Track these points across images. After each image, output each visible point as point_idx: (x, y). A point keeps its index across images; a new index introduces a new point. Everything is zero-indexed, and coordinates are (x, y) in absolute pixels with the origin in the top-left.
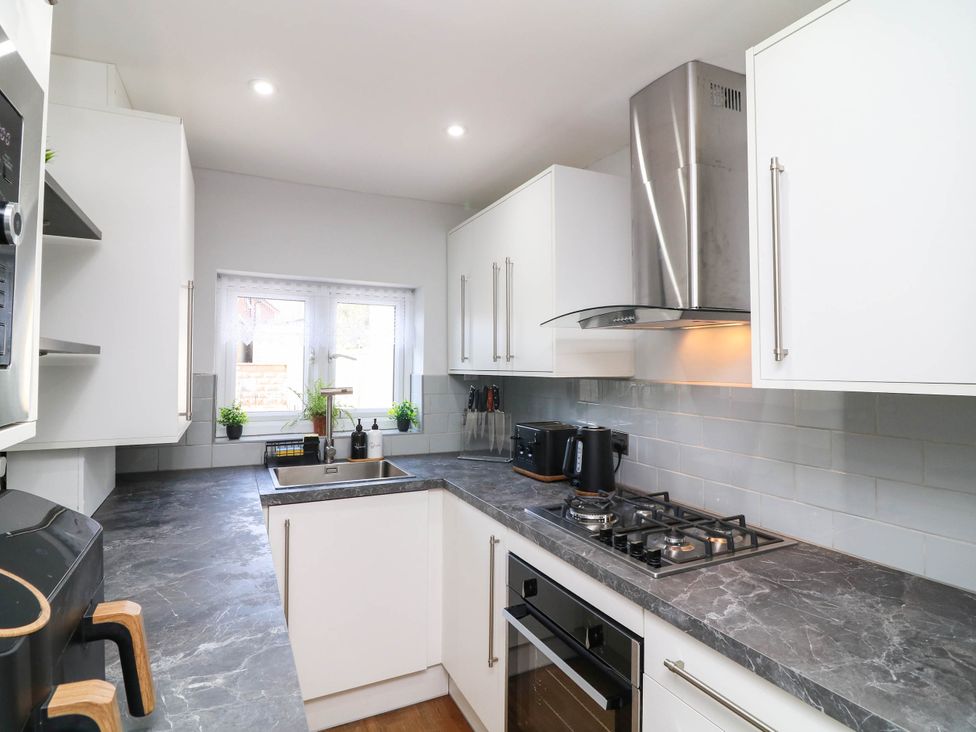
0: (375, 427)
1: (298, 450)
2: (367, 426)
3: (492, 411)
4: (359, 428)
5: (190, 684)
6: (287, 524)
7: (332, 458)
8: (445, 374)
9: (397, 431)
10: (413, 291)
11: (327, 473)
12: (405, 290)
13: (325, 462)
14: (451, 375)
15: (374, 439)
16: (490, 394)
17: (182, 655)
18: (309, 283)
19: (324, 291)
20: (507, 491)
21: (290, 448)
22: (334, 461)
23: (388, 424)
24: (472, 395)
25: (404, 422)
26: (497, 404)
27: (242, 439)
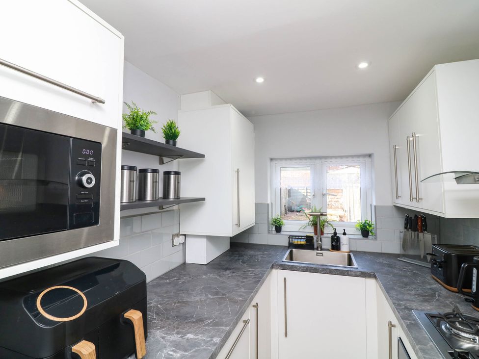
0: (344, 234)
1: (303, 242)
2: (340, 232)
3: (422, 232)
4: (335, 233)
5: (171, 351)
6: (285, 280)
7: (321, 248)
8: (392, 205)
9: (361, 237)
10: (370, 156)
11: (317, 255)
12: (364, 156)
13: (317, 249)
14: (395, 206)
15: (344, 240)
16: (419, 220)
17: (180, 336)
18: (310, 158)
19: (318, 161)
20: (413, 292)
21: (299, 240)
22: (322, 249)
23: (354, 232)
24: (406, 220)
25: (365, 231)
26: (424, 228)
27: (282, 233)
